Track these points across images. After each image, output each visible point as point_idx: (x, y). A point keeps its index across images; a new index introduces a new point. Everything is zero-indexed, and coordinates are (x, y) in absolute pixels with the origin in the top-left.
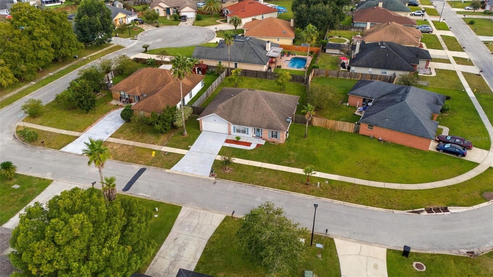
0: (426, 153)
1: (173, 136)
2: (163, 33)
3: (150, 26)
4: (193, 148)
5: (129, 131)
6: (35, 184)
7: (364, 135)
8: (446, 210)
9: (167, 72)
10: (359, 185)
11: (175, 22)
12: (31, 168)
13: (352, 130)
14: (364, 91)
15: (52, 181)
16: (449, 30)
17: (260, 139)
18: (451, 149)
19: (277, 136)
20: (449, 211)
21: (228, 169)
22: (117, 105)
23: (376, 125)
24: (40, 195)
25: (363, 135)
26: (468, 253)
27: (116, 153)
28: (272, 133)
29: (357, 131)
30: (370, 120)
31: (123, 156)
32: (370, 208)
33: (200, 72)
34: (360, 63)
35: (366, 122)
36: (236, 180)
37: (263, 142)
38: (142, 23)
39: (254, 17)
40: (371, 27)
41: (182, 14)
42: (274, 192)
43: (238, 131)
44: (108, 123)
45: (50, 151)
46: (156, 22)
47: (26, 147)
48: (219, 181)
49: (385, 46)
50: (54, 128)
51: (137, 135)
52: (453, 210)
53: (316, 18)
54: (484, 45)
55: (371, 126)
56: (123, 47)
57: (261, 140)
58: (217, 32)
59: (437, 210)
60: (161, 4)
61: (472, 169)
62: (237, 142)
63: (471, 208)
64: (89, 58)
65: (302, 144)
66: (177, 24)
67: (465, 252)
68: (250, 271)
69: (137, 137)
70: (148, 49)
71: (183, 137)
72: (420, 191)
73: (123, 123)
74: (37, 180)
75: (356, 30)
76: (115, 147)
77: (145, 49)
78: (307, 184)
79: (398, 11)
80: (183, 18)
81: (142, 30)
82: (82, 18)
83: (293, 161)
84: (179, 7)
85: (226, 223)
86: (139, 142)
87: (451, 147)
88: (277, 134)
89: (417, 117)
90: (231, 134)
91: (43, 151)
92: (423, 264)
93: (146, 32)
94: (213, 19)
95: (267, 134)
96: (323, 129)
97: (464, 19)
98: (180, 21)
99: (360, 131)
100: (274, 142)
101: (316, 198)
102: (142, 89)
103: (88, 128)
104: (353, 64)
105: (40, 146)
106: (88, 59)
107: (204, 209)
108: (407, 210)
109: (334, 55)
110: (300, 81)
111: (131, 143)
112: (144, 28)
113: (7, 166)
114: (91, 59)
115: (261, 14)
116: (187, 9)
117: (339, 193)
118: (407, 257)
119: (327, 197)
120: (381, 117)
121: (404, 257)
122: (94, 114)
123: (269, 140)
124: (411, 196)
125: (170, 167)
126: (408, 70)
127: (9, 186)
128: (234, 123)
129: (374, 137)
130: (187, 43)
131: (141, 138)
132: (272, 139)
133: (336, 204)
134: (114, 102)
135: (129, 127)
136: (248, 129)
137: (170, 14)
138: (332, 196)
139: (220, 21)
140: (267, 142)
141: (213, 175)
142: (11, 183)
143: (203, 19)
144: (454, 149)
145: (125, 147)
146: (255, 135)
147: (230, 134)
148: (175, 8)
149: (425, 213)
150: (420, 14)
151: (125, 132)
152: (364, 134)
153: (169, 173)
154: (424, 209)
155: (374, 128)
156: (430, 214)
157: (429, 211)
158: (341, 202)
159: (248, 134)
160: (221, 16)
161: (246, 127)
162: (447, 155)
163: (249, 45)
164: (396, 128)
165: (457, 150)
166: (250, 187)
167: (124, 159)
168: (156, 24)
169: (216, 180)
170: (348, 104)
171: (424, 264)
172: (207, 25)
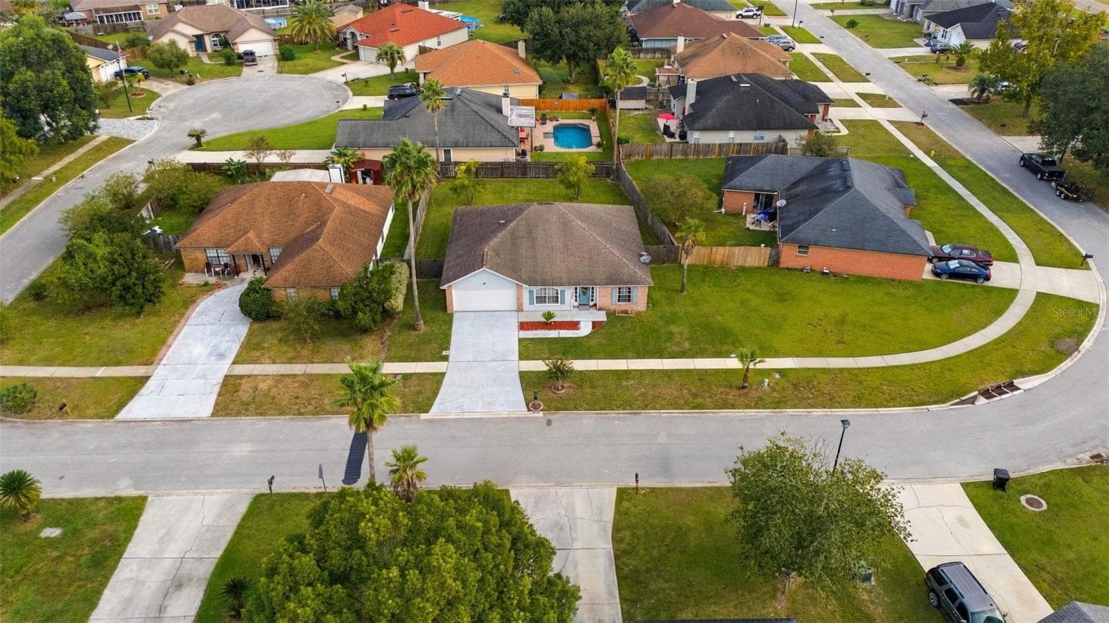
0: (919, 285)
1: (390, 336)
2: (213, 98)
3: (169, 82)
4: (452, 352)
5: (275, 342)
6: (101, 515)
7: (791, 269)
8: (1012, 387)
9: (317, 188)
10: (841, 370)
11: (230, 68)
12: (61, 478)
13: (764, 262)
14: (753, 177)
15: (144, 499)
16: (821, 43)
17: (593, 311)
18: (961, 269)
19: (629, 296)
20: (1018, 389)
21: (563, 387)
22: (206, 284)
23: (816, 244)
24: (135, 538)
25: (788, 269)
26: (1092, 457)
27: (274, 398)
28: (619, 293)
29: (775, 262)
30: (801, 235)
31: (296, 404)
32: (883, 410)
33: (368, 180)
34: (710, 122)
35: (793, 241)
36: (591, 407)
37: (602, 317)
38: (147, 77)
39: (421, 44)
40: (686, 47)
41: (241, 48)
42: (686, 417)
43: (541, 300)
44: (208, 332)
45: (90, 424)
46: (182, 72)
47: (14, 427)
48: (557, 417)
49: (748, 83)
50: (64, 365)
51: (302, 348)
52: (1025, 383)
53: (583, 34)
54: (896, 65)
55: (804, 247)
56: (130, 142)
57: (595, 311)
58: (346, 83)
59: (999, 390)
60: (180, 27)
61: (1013, 301)
62: (548, 324)
63: (1051, 375)
64: (54, 179)
65: (683, 306)
66: (237, 73)
67: (1088, 458)
68: (740, 592)
69: (305, 352)
70: (203, 140)
71: (417, 332)
72: (952, 361)
73: (248, 327)
74: (101, 504)
75: (649, 56)
76: (263, 386)
77: (194, 141)
78: (744, 388)
79: (712, 9)
80: (250, 58)
81: (154, 96)
82: (16, 77)
83: (687, 345)
84: (227, 32)
85: (625, 504)
86: (314, 363)
87: (961, 266)
88: (630, 292)
89: (888, 217)
90: (524, 309)
91: (68, 428)
92: (1036, 497)
93: (166, 98)
94: (322, 55)
95: (606, 296)
96: (706, 267)
97: (834, 18)
98: (241, 65)
99: (782, 259)
100: (626, 312)
101: (774, 412)
102: (265, 235)
103: (161, 354)
104: (697, 126)
105: (51, 418)
106: (51, 180)
107: (559, 484)
108: (949, 401)
109: (636, 113)
110: (602, 174)
111: (298, 369)
112: (156, 90)
113: (17, 483)
114: (57, 178)
115: (434, 36)
116: (253, 34)
117: (812, 394)
118: (1004, 490)
119: (795, 407)
120: (820, 225)
121: (999, 492)
122: (157, 314)
123: (612, 308)
124: (941, 372)
125: (425, 408)
126: (803, 128)
127: (34, 535)
128: (531, 282)
129: (811, 270)
130: (290, 116)
131: (316, 352)
132: (620, 305)
133: (819, 416)
134: (190, 279)
135: (271, 332)
136: (563, 292)
137: (205, 50)
138: (802, 403)
139: (342, 57)
140: (610, 314)
141: (536, 408)
142: (28, 527)
143: (296, 55)
144: (969, 269)
145: (288, 380)
146: (577, 304)
147: (520, 309)
148: (217, 35)
149: (982, 401)
150: (751, 14)
151: (266, 345)
152: (790, 265)
153: (431, 421)
154: (976, 393)
155: (812, 250)
156: (991, 400)
157: (987, 394)
158: (826, 410)
159: (563, 302)
160: (338, 46)
161: (559, 289)
162: (958, 283)
163: (468, 105)
164: (856, 244)
165: (973, 270)
166: (629, 415)
167: (302, 410)
168: (185, 78)
169: (549, 417)
170: (723, 210)
171: (1039, 496)
172: (315, 70)
